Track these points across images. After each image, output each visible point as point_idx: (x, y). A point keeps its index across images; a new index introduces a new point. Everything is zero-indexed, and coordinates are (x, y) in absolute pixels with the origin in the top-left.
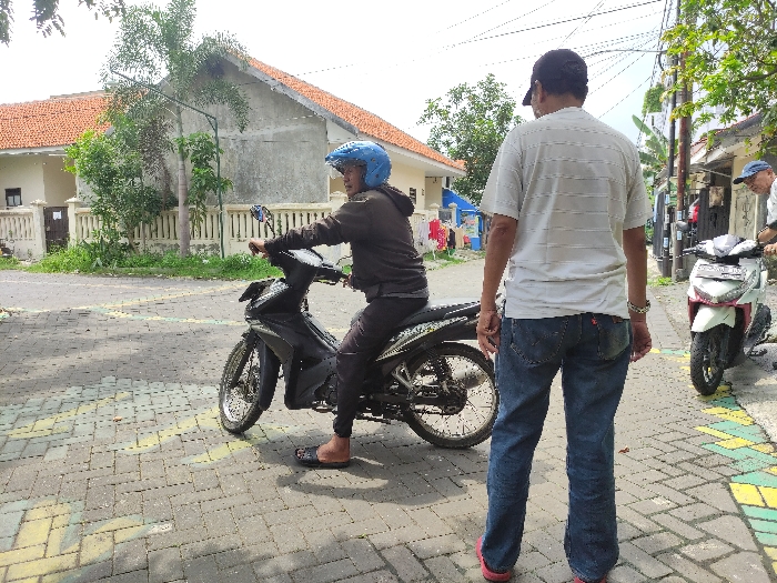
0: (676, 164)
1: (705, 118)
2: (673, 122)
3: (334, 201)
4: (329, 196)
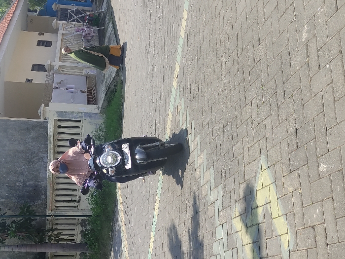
3: (47, 116)
4: (42, 120)
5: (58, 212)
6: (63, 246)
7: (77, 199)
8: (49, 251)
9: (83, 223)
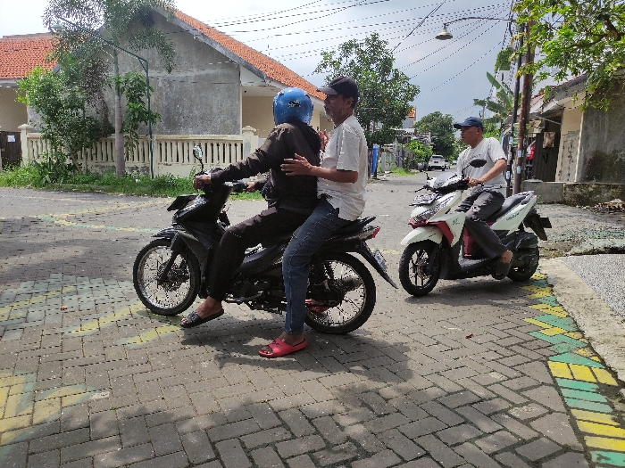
0: (519, 112)
1: (544, 76)
2: (518, 78)
3: (245, 134)
4: (241, 129)
5: (155, 145)
6: (121, 149)
7: (169, 162)
8: (115, 136)
9: (146, 169)
